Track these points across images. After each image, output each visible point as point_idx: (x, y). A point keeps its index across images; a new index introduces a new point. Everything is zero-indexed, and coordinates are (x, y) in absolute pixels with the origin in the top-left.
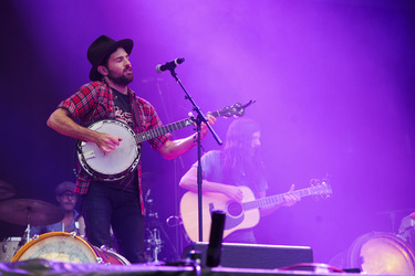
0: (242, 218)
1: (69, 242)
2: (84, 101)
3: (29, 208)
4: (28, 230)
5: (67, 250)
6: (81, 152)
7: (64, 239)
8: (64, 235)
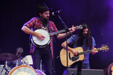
0: (79, 57)
1: (27, 68)
2: (31, 23)
3: (6, 56)
4: (6, 63)
5: (27, 71)
6: (32, 39)
7: (26, 67)
8: (26, 66)
